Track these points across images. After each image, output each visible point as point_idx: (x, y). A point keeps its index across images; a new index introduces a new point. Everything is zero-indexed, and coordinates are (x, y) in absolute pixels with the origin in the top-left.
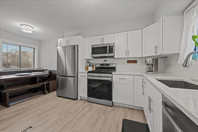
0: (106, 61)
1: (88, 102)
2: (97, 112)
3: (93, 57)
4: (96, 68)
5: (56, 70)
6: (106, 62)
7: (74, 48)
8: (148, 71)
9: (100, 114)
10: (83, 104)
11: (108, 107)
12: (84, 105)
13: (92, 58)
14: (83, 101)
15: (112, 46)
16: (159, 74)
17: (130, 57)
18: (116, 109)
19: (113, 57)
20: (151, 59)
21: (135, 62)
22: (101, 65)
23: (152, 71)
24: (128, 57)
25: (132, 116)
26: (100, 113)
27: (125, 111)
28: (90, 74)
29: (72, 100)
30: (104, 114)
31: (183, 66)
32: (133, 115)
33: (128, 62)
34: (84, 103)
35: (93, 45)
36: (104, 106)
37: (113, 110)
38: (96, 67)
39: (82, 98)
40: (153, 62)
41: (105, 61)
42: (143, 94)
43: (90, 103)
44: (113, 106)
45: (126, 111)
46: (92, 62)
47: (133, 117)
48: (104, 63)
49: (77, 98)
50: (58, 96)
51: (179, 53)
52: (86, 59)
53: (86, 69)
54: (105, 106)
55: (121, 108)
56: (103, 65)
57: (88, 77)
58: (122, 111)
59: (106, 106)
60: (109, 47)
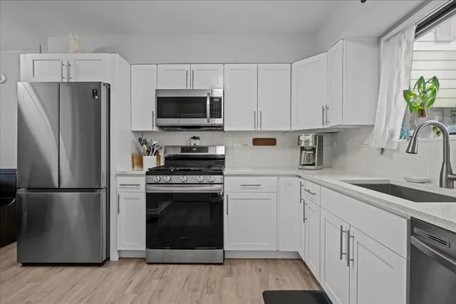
0: (198, 138)
1: (149, 264)
2: (186, 289)
3: (161, 127)
4: (166, 159)
5: (16, 168)
6: (198, 143)
7: (96, 92)
8: (305, 163)
9: (199, 293)
10: (134, 274)
11: (213, 266)
12: (137, 279)
13: (155, 129)
14: (131, 266)
15: (220, 99)
16: (324, 170)
17: (263, 129)
18: (235, 269)
19: (220, 128)
20: (310, 137)
21: (272, 142)
22: (183, 149)
23: (314, 165)
24: (259, 129)
25: (280, 278)
26: (195, 290)
27: (260, 270)
28: (156, 178)
29: (87, 270)
30: (211, 292)
31: (407, 152)
32: (281, 275)
33: (257, 142)
34: (137, 269)
35: (159, 88)
36: (200, 266)
37: (230, 274)
38: (167, 155)
39: (124, 255)
40: (315, 144)
41: (194, 138)
42: (304, 219)
43: (155, 267)
44: (226, 262)
45: (262, 269)
46: (154, 143)
47: (284, 281)
48: (192, 144)
49: (108, 259)
50: (25, 265)
51: (374, 126)
52: (135, 132)
53: (135, 161)
54: (203, 267)
55: (248, 264)
56: (189, 149)
57: (149, 187)
58: (252, 271)
59: (208, 267)
60: (212, 99)
